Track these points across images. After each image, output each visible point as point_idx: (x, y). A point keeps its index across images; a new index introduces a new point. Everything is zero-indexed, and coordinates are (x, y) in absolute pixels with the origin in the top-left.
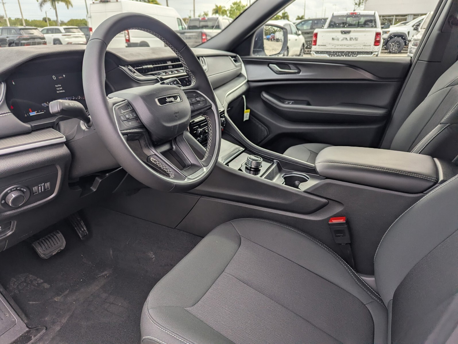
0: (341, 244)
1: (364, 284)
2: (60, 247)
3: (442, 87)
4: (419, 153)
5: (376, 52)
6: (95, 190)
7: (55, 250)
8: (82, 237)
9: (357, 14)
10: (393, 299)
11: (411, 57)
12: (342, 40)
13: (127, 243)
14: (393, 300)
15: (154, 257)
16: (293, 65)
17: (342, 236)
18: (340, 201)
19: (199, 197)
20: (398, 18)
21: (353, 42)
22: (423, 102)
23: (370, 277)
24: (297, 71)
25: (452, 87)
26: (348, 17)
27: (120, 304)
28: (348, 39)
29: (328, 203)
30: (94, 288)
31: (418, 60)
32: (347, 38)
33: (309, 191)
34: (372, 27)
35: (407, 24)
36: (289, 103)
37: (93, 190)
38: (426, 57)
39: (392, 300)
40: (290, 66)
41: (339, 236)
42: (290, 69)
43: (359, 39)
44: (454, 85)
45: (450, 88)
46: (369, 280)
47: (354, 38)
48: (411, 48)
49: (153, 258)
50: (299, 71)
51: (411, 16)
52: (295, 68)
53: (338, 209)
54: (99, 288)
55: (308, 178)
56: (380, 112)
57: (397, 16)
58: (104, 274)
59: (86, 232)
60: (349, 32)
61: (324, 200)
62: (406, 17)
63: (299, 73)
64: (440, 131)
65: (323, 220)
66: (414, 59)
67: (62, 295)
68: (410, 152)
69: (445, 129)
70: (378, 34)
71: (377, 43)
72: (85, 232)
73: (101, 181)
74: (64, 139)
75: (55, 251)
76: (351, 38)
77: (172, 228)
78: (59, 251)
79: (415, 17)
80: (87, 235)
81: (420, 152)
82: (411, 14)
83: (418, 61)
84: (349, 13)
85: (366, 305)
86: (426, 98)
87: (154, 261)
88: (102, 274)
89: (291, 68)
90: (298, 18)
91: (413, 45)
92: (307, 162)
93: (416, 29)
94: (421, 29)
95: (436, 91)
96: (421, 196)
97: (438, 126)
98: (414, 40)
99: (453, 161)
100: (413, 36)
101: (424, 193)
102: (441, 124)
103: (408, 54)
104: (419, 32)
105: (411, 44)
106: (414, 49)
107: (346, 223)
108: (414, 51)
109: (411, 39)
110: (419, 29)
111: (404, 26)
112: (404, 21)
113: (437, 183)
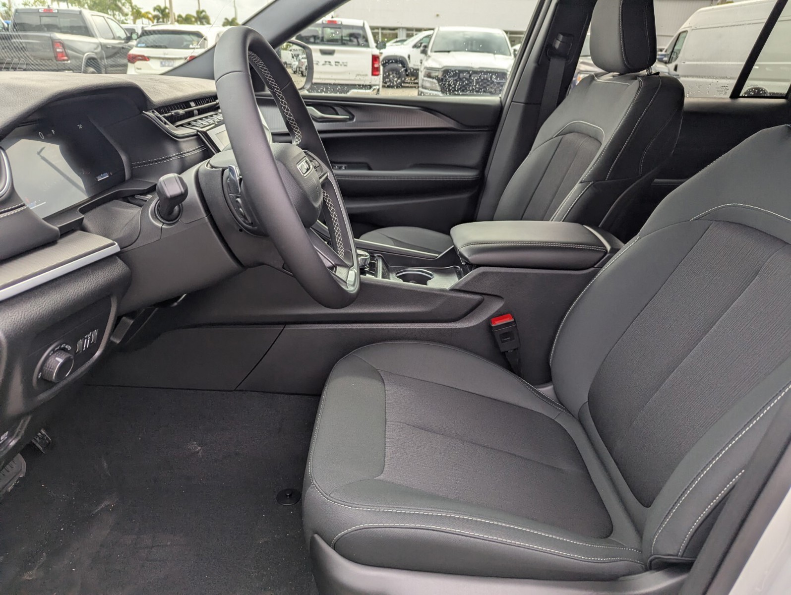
0: (508, 352)
1: (543, 397)
2: (18, 473)
3: (550, 137)
4: (563, 221)
5: (375, 85)
6: (118, 342)
7: (9, 482)
8: (44, 449)
9: (338, 23)
10: (588, 401)
11: (500, 98)
12: (323, 65)
13: (140, 439)
14: (589, 404)
15: (200, 450)
16: (340, 107)
17: (510, 340)
18: (498, 294)
19: (280, 328)
20: (385, 32)
21: (340, 69)
22: (527, 157)
23: (545, 387)
24: (348, 117)
25: (563, 136)
26: (324, 27)
27: (169, 543)
28: (333, 63)
29: (484, 299)
30: (99, 533)
31: (512, 101)
32: (330, 62)
33: (457, 288)
34: (359, 45)
35: (405, 43)
36: (340, 168)
37: (115, 343)
38: (522, 97)
39: (587, 403)
40: (337, 108)
41: (506, 341)
42: (337, 114)
43: (348, 65)
44: (565, 134)
45: (560, 137)
46: (547, 390)
47: (341, 63)
48: (423, 80)
49: (198, 452)
50: (351, 117)
51: (402, 30)
52: (345, 113)
53: (496, 306)
54: (109, 531)
55: (431, 275)
57: (383, 29)
58: (103, 506)
59: (47, 438)
60: (331, 53)
61: (478, 297)
62: (396, 31)
63: (351, 119)
65: (477, 325)
66: (505, 101)
67: (37, 566)
68: (548, 220)
70: (375, 58)
71: (375, 71)
72: (45, 438)
73: (133, 323)
74: (116, 248)
75: (10, 484)
76: (336, 62)
77: (231, 391)
78: (17, 481)
79: (410, 32)
80: (50, 443)
82: (403, 28)
83: (512, 103)
84: (325, 21)
85: (556, 420)
86: (531, 152)
87: (201, 457)
88: (101, 507)
89: (339, 113)
90: (226, 21)
91: (425, 76)
93: (424, 52)
94: (431, 51)
95: (542, 142)
96: (592, 271)
97: (577, 186)
98: (427, 68)
99: (599, 226)
100: (421, 63)
101: (596, 266)
102: (581, 182)
103: (420, 89)
104: (429, 56)
105: (421, 75)
106: (428, 82)
107: (515, 321)
108: (428, 85)
109: (419, 67)
110: (429, 53)
111: (402, 46)
112: (397, 37)
113: (606, 253)
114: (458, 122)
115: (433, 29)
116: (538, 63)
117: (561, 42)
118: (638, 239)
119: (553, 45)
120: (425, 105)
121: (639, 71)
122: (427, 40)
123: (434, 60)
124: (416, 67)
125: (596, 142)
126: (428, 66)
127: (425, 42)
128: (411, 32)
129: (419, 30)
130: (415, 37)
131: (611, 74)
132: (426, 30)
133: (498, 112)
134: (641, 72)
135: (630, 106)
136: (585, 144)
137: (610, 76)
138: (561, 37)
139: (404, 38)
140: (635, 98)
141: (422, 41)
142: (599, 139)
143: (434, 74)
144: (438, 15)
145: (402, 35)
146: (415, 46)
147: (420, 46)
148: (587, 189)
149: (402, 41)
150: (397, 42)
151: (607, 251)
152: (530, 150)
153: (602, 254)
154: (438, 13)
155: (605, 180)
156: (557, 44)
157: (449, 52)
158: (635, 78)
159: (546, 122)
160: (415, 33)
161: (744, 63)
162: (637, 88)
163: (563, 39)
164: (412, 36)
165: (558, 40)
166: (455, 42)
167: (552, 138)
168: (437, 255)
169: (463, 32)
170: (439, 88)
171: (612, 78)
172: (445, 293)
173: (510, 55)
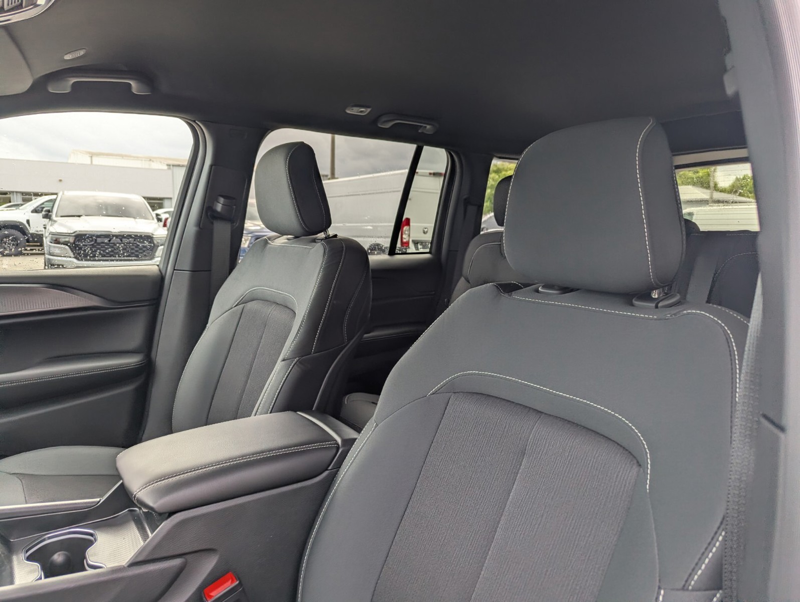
3: (227, 308)
4: (271, 413)
11: (158, 265)
18: (207, 547)
22: (205, 332)
25: (243, 305)
29: (186, 560)
31: (174, 269)
33: (141, 559)
35: (21, 208)
38: (187, 264)
44: (246, 303)
48: (50, 246)
51: (17, 195)
53: (208, 565)
55: (92, 535)
56: (131, 361)
61: (177, 562)
62: (8, 195)
64: (288, 371)
66: (165, 269)
68: (249, 416)
69: (294, 366)
81: (270, 410)
82: (16, 192)
83: (175, 271)
91: (51, 243)
92: (26, 503)
93: (48, 216)
94: (56, 216)
95: (220, 314)
96: (328, 475)
97: (279, 365)
98: (52, 234)
99: (313, 409)
100: (45, 228)
101: (330, 468)
102: (284, 360)
103: (47, 256)
104: (55, 221)
105: (46, 241)
106: (57, 249)
107: (240, 584)
108: (57, 251)
109: (43, 233)
110: (54, 217)
111: (18, 210)
112: (10, 202)
113: (338, 448)
114: (104, 298)
115: (56, 194)
116: (200, 227)
117: (223, 204)
118: (376, 427)
119: (214, 208)
120: (51, 281)
121: (317, 234)
122: (51, 204)
123: (61, 225)
124: (40, 233)
125: (288, 311)
126: (54, 231)
127: (47, 207)
128: (27, 197)
129: (37, 195)
130: (33, 201)
131: (285, 237)
132: (46, 194)
133: (158, 283)
134: (319, 235)
135: (320, 270)
136: (275, 313)
137: (285, 239)
138: (222, 200)
139: (20, 202)
140: (323, 262)
141: (43, 206)
142: (291, 307)
143: (62, 240)
144: (60, 181)
145: (17, 199)
146: (35, 211)
147: (42, 211)
148: (292, 368)
149: (17, 206)
150: (8, 207)
151: (338, 445)
152: (207, 323)
153: (334, 451)
154: (60, 179)
155: (311, 354)
156: (219, 207)
157: (79, 216)
158: (314, 241)
159: (220, 290)
160: (33, 198)
161: (393, 224)
162: (323, 251)
163: (224, 202)
164: (30, 200)
165: (219, 203)
166: (86, 207)
167: (232, 308)
168: (98, 499)
169: (93, 196)
170: (72, 256)
171: (287, 241)
172: (120, 575)
173: (153, 219)
